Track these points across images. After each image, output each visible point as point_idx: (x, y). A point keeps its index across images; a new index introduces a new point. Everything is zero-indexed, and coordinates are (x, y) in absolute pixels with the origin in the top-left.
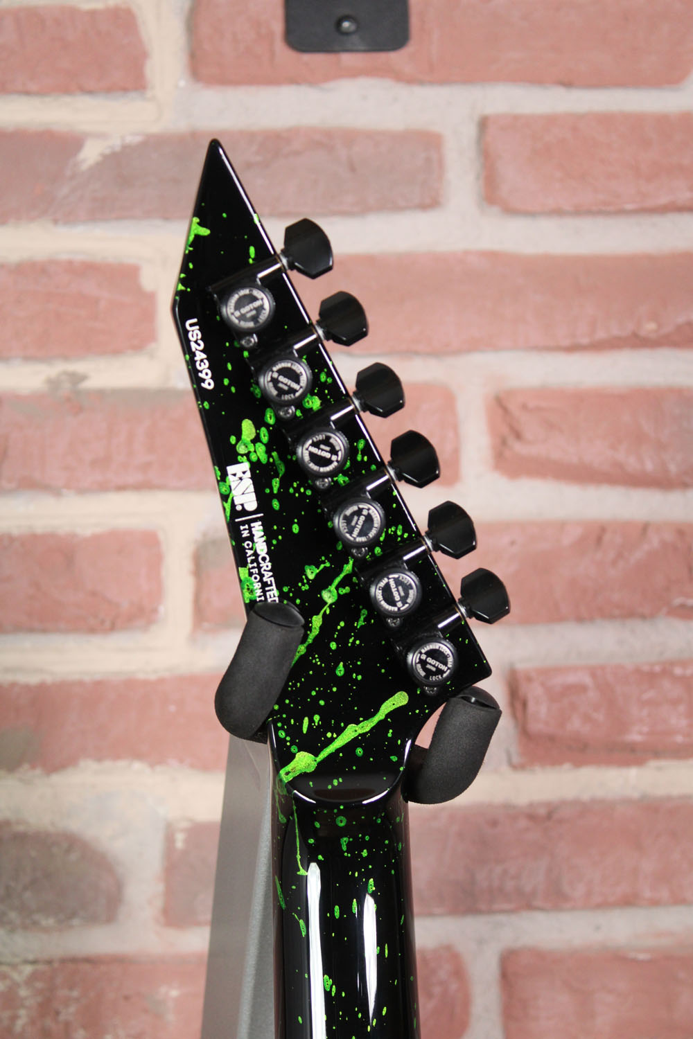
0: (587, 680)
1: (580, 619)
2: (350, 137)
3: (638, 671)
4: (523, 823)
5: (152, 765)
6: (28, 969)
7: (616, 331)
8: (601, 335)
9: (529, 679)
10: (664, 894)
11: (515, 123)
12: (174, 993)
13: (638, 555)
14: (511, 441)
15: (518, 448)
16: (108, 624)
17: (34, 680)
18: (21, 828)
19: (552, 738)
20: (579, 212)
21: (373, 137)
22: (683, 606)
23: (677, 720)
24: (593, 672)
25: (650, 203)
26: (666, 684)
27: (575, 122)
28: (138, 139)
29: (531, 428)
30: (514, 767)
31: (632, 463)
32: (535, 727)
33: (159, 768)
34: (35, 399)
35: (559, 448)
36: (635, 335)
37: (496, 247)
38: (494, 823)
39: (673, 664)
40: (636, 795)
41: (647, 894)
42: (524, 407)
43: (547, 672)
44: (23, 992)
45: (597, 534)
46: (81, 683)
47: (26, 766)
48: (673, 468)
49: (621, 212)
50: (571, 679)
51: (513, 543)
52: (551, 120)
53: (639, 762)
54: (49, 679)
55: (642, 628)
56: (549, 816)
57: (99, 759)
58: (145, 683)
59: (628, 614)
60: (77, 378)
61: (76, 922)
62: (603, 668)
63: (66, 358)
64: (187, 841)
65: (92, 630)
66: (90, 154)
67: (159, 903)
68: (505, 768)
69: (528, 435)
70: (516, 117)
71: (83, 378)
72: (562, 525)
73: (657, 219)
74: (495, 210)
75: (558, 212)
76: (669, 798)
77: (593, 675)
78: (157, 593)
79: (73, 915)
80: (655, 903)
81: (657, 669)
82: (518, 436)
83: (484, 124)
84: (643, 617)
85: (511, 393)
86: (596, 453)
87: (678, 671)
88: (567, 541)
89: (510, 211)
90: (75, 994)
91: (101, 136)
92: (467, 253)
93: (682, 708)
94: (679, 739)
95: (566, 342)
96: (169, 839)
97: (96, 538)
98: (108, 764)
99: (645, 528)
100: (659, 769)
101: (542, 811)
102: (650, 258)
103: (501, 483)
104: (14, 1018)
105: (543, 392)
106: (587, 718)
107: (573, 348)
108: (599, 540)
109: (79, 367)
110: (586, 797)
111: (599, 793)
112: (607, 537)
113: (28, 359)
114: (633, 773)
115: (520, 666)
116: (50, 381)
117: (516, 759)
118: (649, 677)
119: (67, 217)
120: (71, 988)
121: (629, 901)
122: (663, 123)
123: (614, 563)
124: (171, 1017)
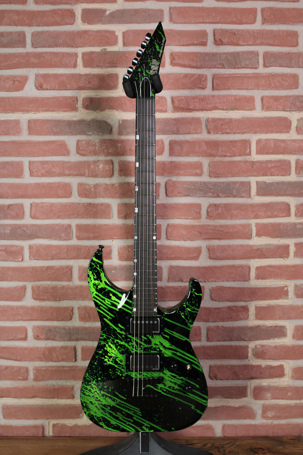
0: (184, 98)
1: (183, 89)
2: (149, 10)
3: (192, 97)
4: (173, 121)
5: (117, 110)
6: (98, 141)
7: (190, 43)
8: (188, 43)
9: (175, 98)
10: (194, 132)
11: (175, 8)
12: (120, 145)
13: (192, 79)
14: (173, 60)
15: (174, 61)
16: (110, 89)
17: (99, 97)
18: (97, 120)
19: (178, 107)
20: (185, 23)
21: (153, 10)
22: (199, 87)
23: (197, 105)
24: (185, 97)
25: (196, 22)
26: (196, 99)
27: (185, 8)
28: (115, 10)
29: (176, 58)
30: (172, 112)
31: (192, 64)
32: (175, 106)
33: (117, 111)
34: (99, 52)
35: (181, 62)
36: (193, 43)
37: (172, 29)
38: (169, 120)
39: (197, 96)
40: (191, 117)
41: (192, 132)
42: (175, 55)
43: (177, 97)
44: (97, 144)
45: (186, 75)
46: (106, 98)
47: (97, 110)
48: (198, 65)
49: (191, 23)
50: (182, 98)
51: (173, 76)
52: (181, 8)
53: (192, 112)
54: (101, 97)
55: (193, 90)
56: (177, 120)
57: (108, 109)
58: (116, 98)
59: (190, 88)
60: (105, 49)
61: (105, 134)
62: (186, 96)
63: (104, 46)
64: (122, 122)
65: (108, 89)
66: (108, 13)
67: (118, 132)
68: (171, 112)
69: (176, 59)
70: (175, 7)
71: (107, 49)
72: (181, 74)
73: (198, 24)
74: (172, 22)
75: (181, 23)
76: (196, 117)
77: (185, 98)
78: (117, 84)
79: (105, 133)
80: (193, 133)
81: (195, 97)
82: (174, 59)
83: (170, 8)
84: (193, 89)
85: (173, 53)
86: (186, 62)
87: (198, 97)
88: (181, 76)
89: (174, 23)
90: (105, 144)
91: (109, 10)
92: (167, 29)
93: (198, 103)
94: (198, 108)
95: (182, 44)
96: (119, 122)
97: (108, 75)
98: (110, 110)
99: (194, 74)
100: (195, 113)
101: (176, 119)
102: (196, 31)
103: (172, 67)
104: (96, 148)
105: (179, 53)
106: (183, 104)
107: (183, 46)
108: (186, 76)
109: (106, 48)
110: (183, 117)
111: (185, 116)
112: (187, 76)
113: (98, 46)
114: (191, 113)
115: (173, 96)
116: (101, 50)
117: (172, 111)
118: (193, 98)
119: (104, 23)
120: (104, 144)
121: (189, 133)
122: (199, 9)
123: (189, 80)
124: (119, 148)
